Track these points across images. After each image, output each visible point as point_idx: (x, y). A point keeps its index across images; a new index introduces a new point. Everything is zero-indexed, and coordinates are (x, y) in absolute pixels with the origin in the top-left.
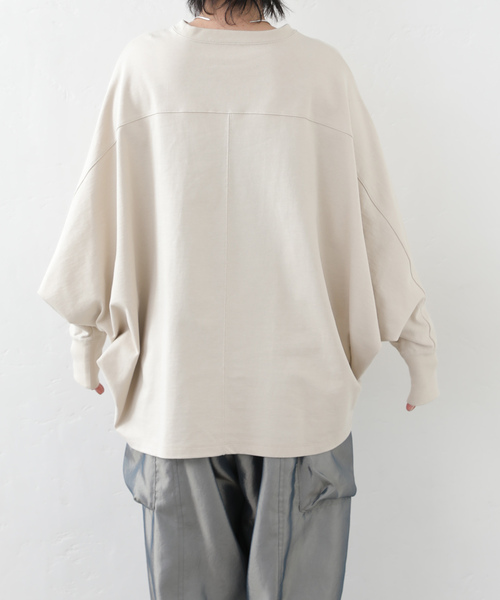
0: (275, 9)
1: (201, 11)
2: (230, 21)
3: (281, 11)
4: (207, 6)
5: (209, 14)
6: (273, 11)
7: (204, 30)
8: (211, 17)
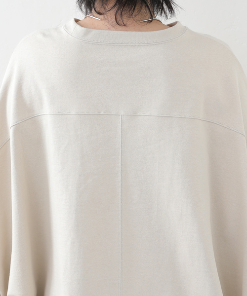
0: (165, 6)
1: (91, 10)
2: (121, 22)
3: (171, 8)
4: (97, 5)
5: (100, 14)
6: (163, 9)
7: (94, 32)
8: (102, 17)
